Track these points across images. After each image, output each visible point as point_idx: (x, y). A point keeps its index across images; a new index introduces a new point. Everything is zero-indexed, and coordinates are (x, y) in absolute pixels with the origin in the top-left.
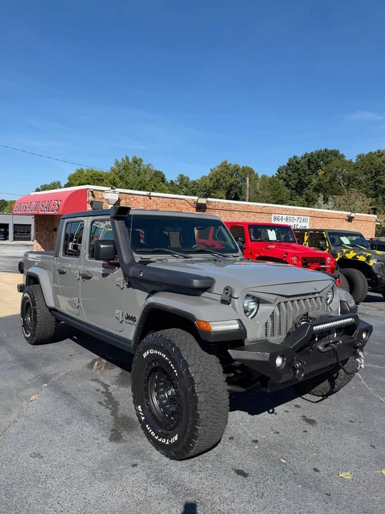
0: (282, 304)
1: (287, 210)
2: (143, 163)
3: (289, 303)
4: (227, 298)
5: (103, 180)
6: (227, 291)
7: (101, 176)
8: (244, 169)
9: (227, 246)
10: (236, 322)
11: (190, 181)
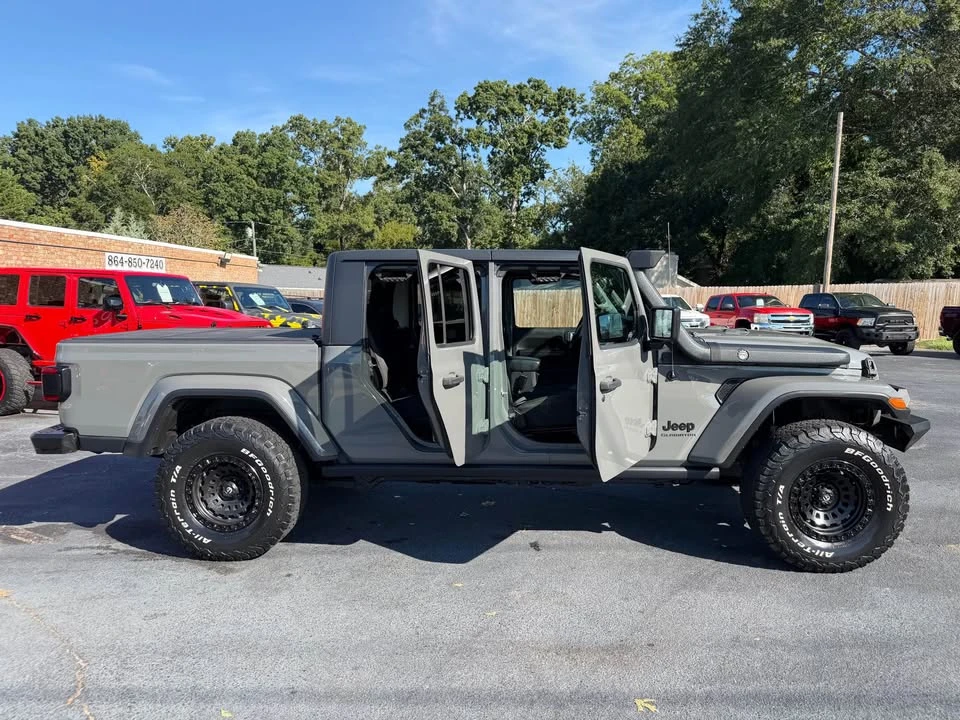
1: (130, 245)
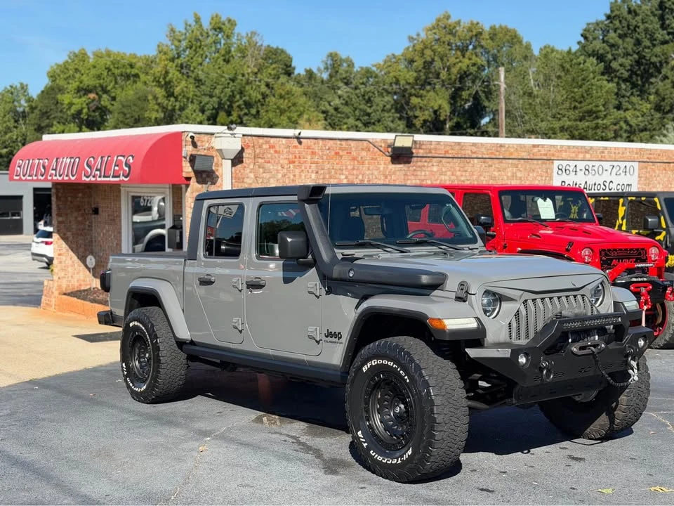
0: (530, 302)
1: (587, 151)
2: (237, 30)
3: (539, 301)
4: (463, 295)
5: (137, 76)
6: (462, 287)
7: (132, 66)
8: (493, 35)
9: (460, 234)
10: (474, 320)
11: (357, 68)
